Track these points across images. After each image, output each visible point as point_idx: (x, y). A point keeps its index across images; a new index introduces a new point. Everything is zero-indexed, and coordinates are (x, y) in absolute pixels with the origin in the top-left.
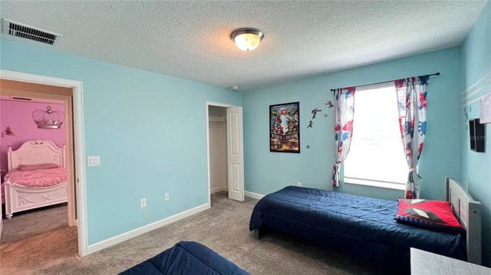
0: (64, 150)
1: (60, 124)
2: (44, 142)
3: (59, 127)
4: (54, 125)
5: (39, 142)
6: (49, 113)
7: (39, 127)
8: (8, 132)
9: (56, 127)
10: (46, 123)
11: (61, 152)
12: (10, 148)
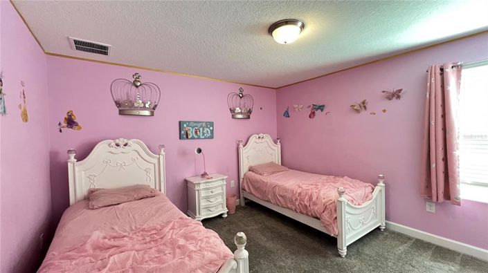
0: (161, 157)
1: (154, 109)
2: (130, 142)
3: (152, 114)
4: (144, 108)
5: (121, 141)
6: (137, 87)
7: (121, 113)
8: (71, 122)
9: (147, 113)
10: (133, 105)
11: (155, 161)
12: (72, 156)
